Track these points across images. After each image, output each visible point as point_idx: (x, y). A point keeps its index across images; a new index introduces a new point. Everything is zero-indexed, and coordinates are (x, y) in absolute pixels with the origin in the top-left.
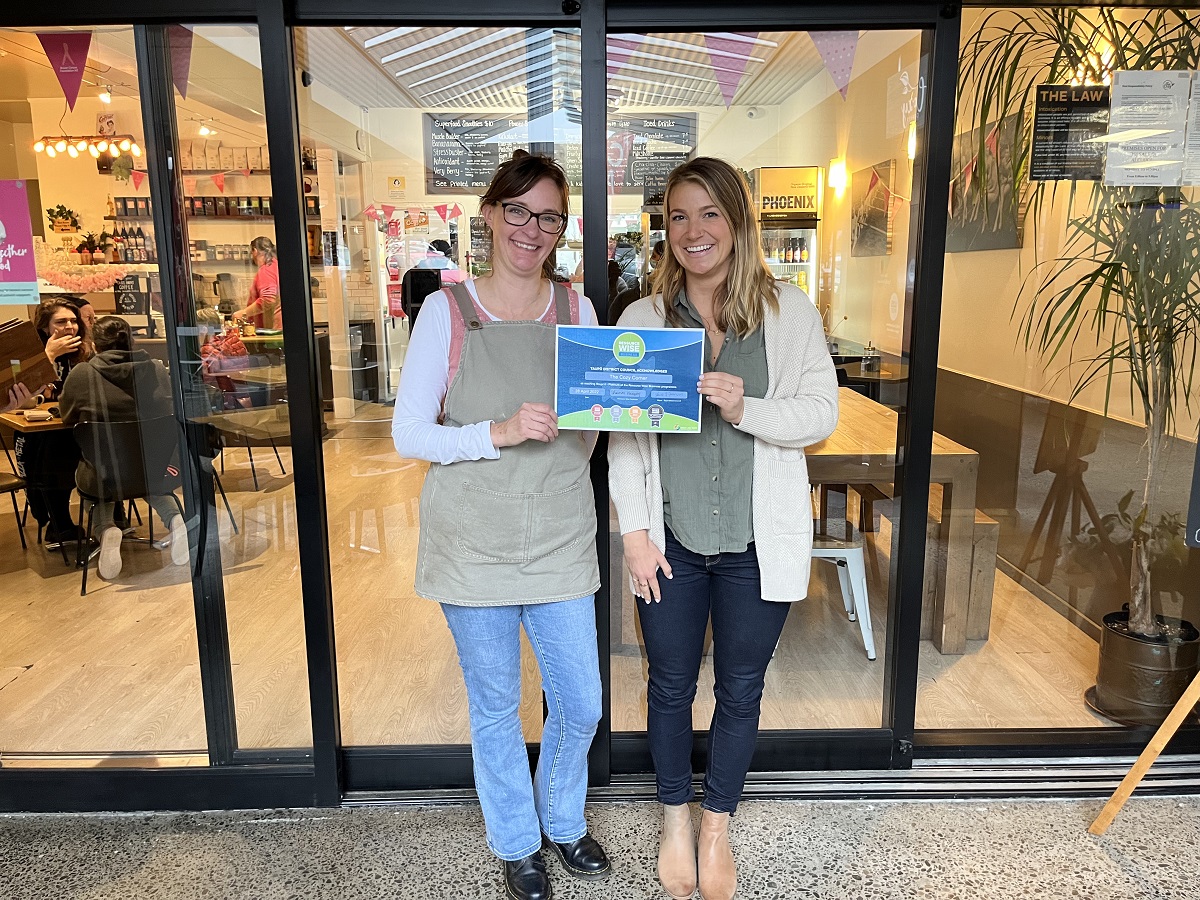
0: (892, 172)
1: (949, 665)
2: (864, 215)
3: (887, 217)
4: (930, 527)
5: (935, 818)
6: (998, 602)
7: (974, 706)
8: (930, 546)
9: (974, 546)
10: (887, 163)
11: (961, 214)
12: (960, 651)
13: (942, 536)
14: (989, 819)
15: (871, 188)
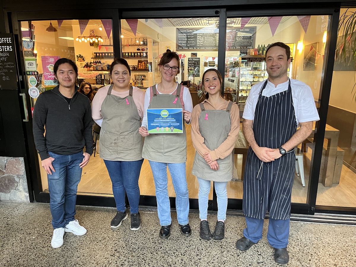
0: (318, 46)
1: (327, 189)
2: (308, 58)
3: (315, 59)
4: (323, 151)
5: (320, 227)
6: (342, 173)
7: (333, 201)
8: (323, 158)
9: (336, 157)
10: (316, 43)
11: (338, 60)
12: (330, 186)
13: (327, 155)
14: (335, 229)
15: (310, 50)
